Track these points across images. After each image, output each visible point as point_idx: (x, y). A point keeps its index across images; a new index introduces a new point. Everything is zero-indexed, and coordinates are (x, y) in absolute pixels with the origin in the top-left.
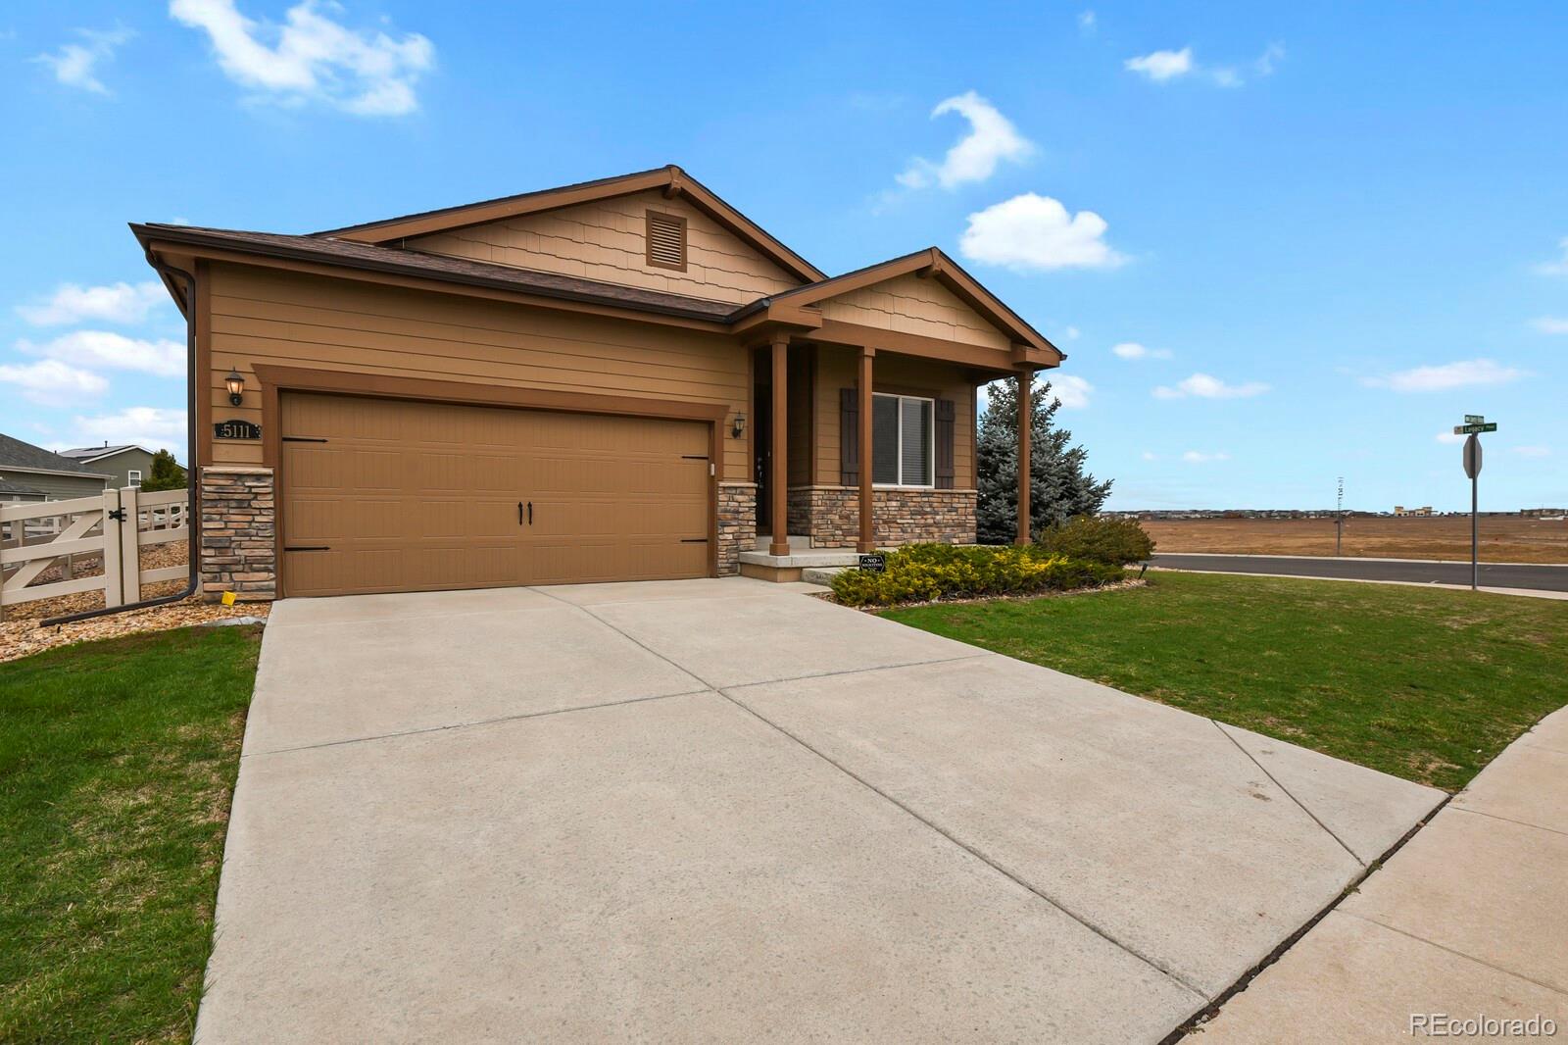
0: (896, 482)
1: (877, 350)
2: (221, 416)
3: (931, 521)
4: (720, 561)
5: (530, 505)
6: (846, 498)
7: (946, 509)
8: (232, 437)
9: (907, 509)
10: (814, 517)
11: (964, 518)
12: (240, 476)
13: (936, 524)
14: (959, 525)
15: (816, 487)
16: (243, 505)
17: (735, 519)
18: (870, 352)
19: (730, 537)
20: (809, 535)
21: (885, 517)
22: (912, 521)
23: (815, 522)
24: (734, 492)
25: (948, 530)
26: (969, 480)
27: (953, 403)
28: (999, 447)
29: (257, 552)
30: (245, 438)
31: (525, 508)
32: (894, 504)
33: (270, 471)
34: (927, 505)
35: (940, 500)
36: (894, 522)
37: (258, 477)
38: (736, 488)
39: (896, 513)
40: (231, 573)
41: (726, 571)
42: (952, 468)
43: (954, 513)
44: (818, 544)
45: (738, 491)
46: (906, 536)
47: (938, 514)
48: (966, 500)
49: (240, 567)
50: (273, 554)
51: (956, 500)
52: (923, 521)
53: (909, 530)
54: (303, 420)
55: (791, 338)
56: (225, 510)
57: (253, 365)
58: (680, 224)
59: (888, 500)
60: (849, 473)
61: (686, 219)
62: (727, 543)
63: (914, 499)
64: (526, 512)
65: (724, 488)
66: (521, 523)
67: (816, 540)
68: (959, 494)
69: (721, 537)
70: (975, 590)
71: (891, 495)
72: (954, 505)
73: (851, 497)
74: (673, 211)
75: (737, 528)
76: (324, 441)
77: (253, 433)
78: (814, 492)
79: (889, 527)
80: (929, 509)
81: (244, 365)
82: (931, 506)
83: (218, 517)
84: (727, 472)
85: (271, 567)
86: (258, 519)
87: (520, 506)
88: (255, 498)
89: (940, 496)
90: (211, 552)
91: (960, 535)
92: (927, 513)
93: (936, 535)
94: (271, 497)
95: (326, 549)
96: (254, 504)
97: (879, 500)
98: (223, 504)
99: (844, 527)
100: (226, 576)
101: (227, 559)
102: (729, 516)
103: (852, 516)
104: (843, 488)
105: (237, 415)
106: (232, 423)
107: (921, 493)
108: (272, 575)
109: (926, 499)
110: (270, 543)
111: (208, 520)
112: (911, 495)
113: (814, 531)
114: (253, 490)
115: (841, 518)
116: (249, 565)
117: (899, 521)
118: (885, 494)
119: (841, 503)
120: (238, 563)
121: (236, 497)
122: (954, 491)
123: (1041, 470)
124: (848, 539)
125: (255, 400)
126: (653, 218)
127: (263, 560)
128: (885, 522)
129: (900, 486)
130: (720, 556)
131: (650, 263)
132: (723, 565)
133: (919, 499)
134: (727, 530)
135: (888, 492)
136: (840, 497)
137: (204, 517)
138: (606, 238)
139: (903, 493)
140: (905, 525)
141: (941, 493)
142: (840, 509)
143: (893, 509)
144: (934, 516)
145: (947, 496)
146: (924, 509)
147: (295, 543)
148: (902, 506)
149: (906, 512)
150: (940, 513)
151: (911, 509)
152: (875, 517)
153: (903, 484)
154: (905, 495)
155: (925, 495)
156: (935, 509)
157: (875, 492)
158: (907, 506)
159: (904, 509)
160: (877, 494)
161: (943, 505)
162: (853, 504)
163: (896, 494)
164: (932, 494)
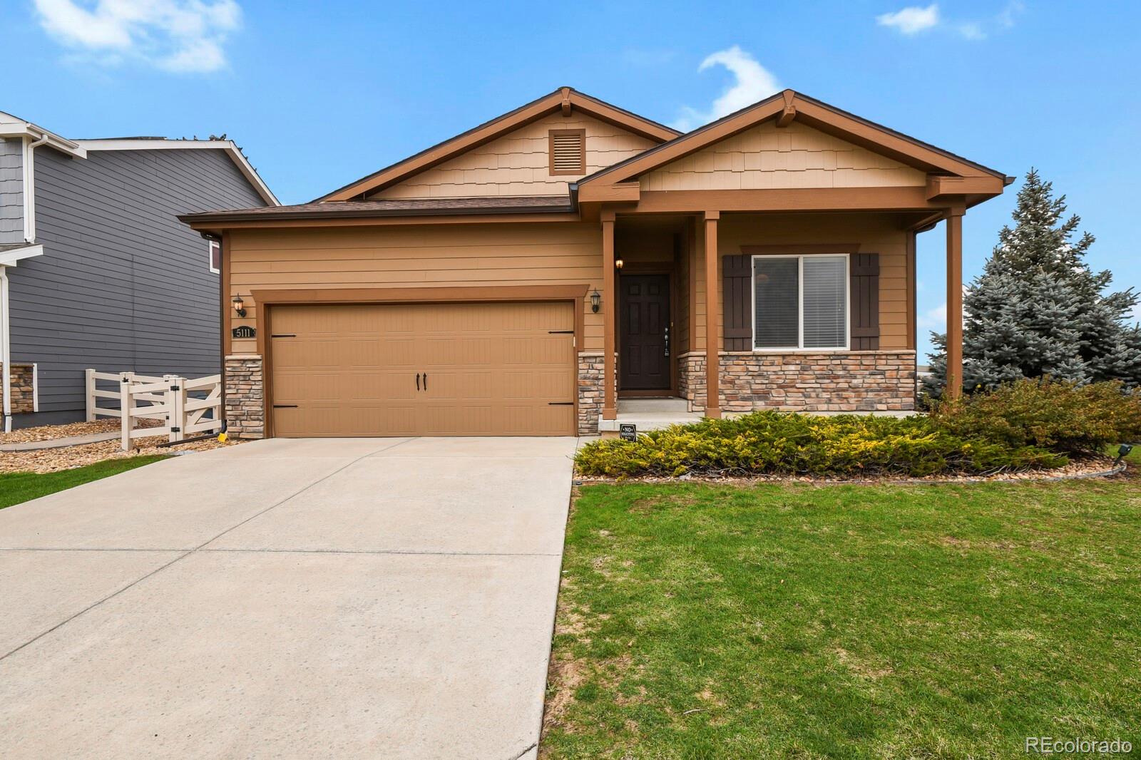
0: (796, 344)
1: (722, 213)
2: (237, 323)
3: (846, 385)
4: (580, 422)
5: (425, 376)
6: (730, 363)
7: (867, 372)
8: (241, 337)
9: (811, 372)
10: (689, 382)
11: (895, 381)
12: (245, 361)
13: (855, 389)
14: (887, 389)
15: (691, 353)
16: (246, 378)
17: (595, 385)
18: (712, 214)
19: (590, 401)
20: (685, 399)
21: (781, 381)
22: (818, 385)
23: (691, 387)
24: (594, 360)
25: (871, 395)
26: (905, 339)
27: (877, 255)
28: (994, 300)
29: (254, 409)
30: (247, 337)
31: (421, 378)
32: (792, 368)
33: (259, 357)
34: (840, 368)
35: (858, 362)
36: (792, 387)
37: (254, 361)
38: (596, 357)
39: (796, 377)
40: (241, 421)
41: (587, 431)
42: (877, 324)
43: (879, 377)
44: (695, 408)
45: (598, 360)
46: (808, 401)
47: (855, 378)
48: (899, 362)
49: (245, 417)
50: (261, 409)
51: (883, 362)
52: (833, 385)
53: (813, 395)
54: (281, 323)
55: (617, 215)
56: (237, 382)
57: (251, 291)
58: (580, 135)
59: (784, 364)
60: (735, 339)
61: (584, 130)
62: (587, 406)
63: (820, 362)
64: (421, 381)
65: (584, 358)
66: (418, 389)
67: (693, 404)
68: (887, 355)
69: (581, 401)
70: (749, 469)
71: (788, 359)
72: (878, 368)
73: (736, 362)
74: (573, 125)
75: (597, 393)
76: (294, 336)
77: (252, 333)
78: (690, 359)
79: (786, 392)
80: (841, 373)
81: (245, 291)
82: (844, 369)
83: (233, 386)
84: (588, 343)
85: (260, 418)
86: (254, 387)
87: (418, 376)
88: (252, 375)
89: (859, 358)
90: (230, 408)
91: (890, 400)
92: (838, 377)
93: (852, 401)
94: (260, 373)
95: (296, 406)
96: (252, 378)
97: (772, 364)
98: (236, 378)
99: (728, 392)
100: (238, 422)
101: (237, 413)
102: (588, 382)
103: (736, 382)
104: (726, 353)
105: (243, 323)
106: (241, 328)
107: (829, 356)
108: (262, 423)
109: (838, 362)
110: (260, 403)
111: (230, 388)
112: (815, 358)
113: (691, 396)
114: (251, 369)
115: (724, 382)
116: (250, 416)
117: (798, 385)
118: (780, 358)
119: (723, 368)
120: (244, 415)
121: (242, 374)
122: (878, 352)
123: (1047, 323)
125: (252, 313)
126: (554, 135)
127: (256, 413)
128: (780, 386)
129: (801, 349)
130: (580, 418)
131: (552, 173)
132: (583, 426)
133: (828, 362)
134: (586, 394)
135: (784, 356)
136: (722, 363)
137: (227, 386)
138: (516, 161)
139: (805, 356)
140: (807, 390)
141: (861, 355)
142: (722, 374)
143: (791, 373)
144: (849, 380)
145: (869, 358)
146: (835, 372)
147: (277, 401)
148: (804, 369)
149: (808, 376)
150: (858, 376)
151: (816, 372)
152: (767, 382)
153: (804, 347)
154: (808, 358)
155: (835, 357)
156: (851, 372)
157: (767, 356)
158: (811, 370)
159: (806, 373)
160: (769, 358)
161: (862, 367)
162: (739, 368)
163: (795, 357)
164: (846, 356)
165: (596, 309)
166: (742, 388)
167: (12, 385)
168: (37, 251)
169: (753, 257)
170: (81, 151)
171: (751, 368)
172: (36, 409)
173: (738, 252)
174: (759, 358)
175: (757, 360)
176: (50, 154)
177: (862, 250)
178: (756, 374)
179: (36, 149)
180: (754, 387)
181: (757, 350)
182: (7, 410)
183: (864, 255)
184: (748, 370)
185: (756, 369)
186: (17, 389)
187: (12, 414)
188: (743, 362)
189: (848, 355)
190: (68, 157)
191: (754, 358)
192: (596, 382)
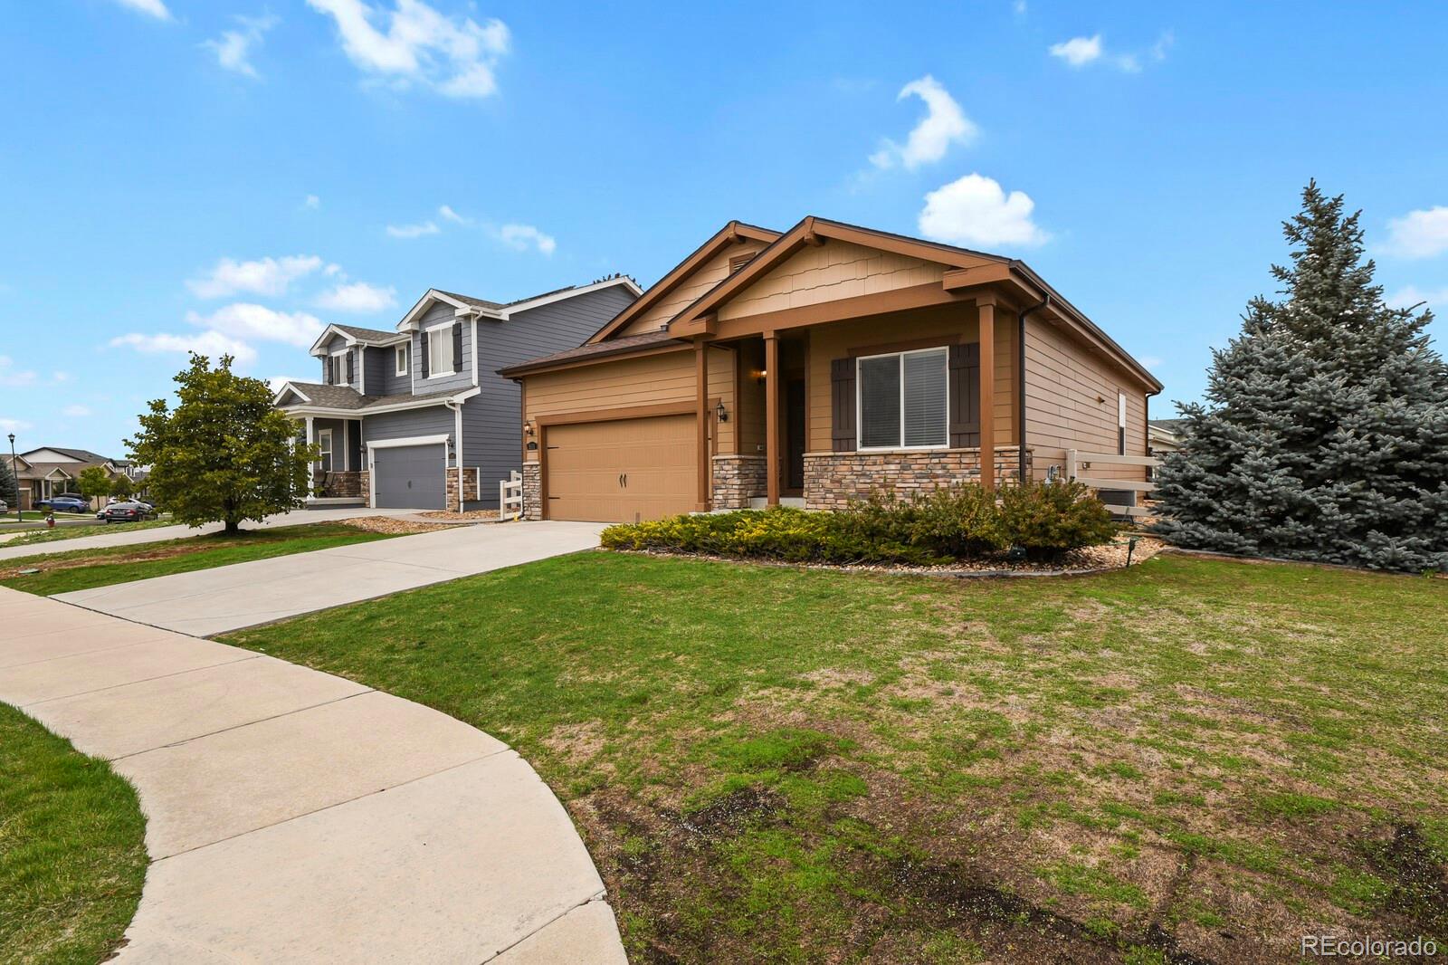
0: (898, 444)
2: (528, 440)
3: (945, 485)
5: (626, 476)
6: (837, 463)
7: (967, 471)
8: (531, 449)
9: (910, 472)
10: (805, 481)
12: (532, 466)
15: (807, 455)
16: (533, 478)
17: (724, 483)
19: (721, 497)
20: (803, 498)
21: (882, 481)
22: (917, 485)
23: (806, 486)
24: (723, 462)
26: (1009, 434)
29: (537, 499)
30: (533, 449)
32: (893, 467)
33: (538, 463)
34: (939, 466)
35: (958, 460)
36: (893, 486)
37: (537, 466)
38: (726, 460)
39: (896, 476)
40: (532, 508)
42: (978, 420)
45: (726, 462)
47: (955, 477)
48: (1001, 460)
49: (533, 505)
50: (540, 500)
52: (931, 485)
54: (554, 439)
56: (529, 481)
57: (535, 417)
59: (886, 463)
60: (843, 441)
62: (718, 502)
63: (919, 461)
64: (623, 479)
65: (717, 460)
66: (622, 486)
67: (807, 502)
69: (715, 497)
71: (890, 458)
73: (843, 462)
74: (747, 251)
75: (725, 491)
76: (558, 447)
77: (536, 446)
80: (940, 472)
81: (532, 418)
82: (944, 468)
83: (527, 484)
84: (720, 448)
85: (540, 505)
86: (537, 484)
87: (622, 476)
88: (536, 475)
89: (959, 456)
90: (525, 498)
92: (937, 476)
94: (540, 474)
95: (560, 498)
96: (536, 478)
97: (875, 464)
98: (529, 478)
99: (835, 491)
100: (529, 508)
101: (529, 502)
102: (719, 481)
103: (843, 481)
104: (834, 454)
105: (532, 439)
106: (530, 443)
107: (929, 454)
108: (541, 509)
109: (937, 461)
110: (540, 495)
111: (525, 485)
112: (914, 457)
113: (806, 494)
114: (536, 472)
115: (832, 482)
116: (536, 504)
117: (898, 485)
118: (882, 458)
119: (831, 468)
120: (533, 503)
121: (532, 475)
122: (979, 449)
124: (839, 502)
125: (536, 432)
127: (538, 502)
128: (882, 486)
129: (902, 448)
133: (927, 461)
134: (719, 492)
135: (885, 455)
136: (831, 463)
137: (524, 483)
139: (906, 455)
140: (908, 489)
141: (961, 453)
142: (830, 474)
143: (892, 472)
144: (948, 480)
145: (970, 456)
146: (934, 471)
147: (551, 495)
148: (903, 468)
149: (908, 475)
150: (958, 476)
151: (916, 472)
152: (869, 481)
153: (906, 445)
154: (909, 457)
155: (933, 456)
156: (951, 471)
157: (869, 456)
158: (911, 469)
159: (906, 472)
160: (872, 458)
161: (963, 466)
162: (845, 468)
163: (894, 457)
164: (945, 454)
165: (725, 418)
166: (848, 487)
167: (464, 482)
168: (477, 391)
169: (858, 359)
170: (505, 315)
171: (855, 468)
172: (479, 499)
173: (845, 355)
174: (863, 458)
175: (861, 460)
176: (487, 323)
177: (962, 342)
178: (859, 473)
179: (478, 321)
180: (858, 486)
181: (860, 450)
182: (461, 499)
183: (964, 346)
184: (852, 471)
185: (860, 468)
186: (467, 485)
187: (464, 501)
188: (848, 462)
189: (946, 454)
190: (497, 322)
191: (858, 458)
192: (725, 481)
